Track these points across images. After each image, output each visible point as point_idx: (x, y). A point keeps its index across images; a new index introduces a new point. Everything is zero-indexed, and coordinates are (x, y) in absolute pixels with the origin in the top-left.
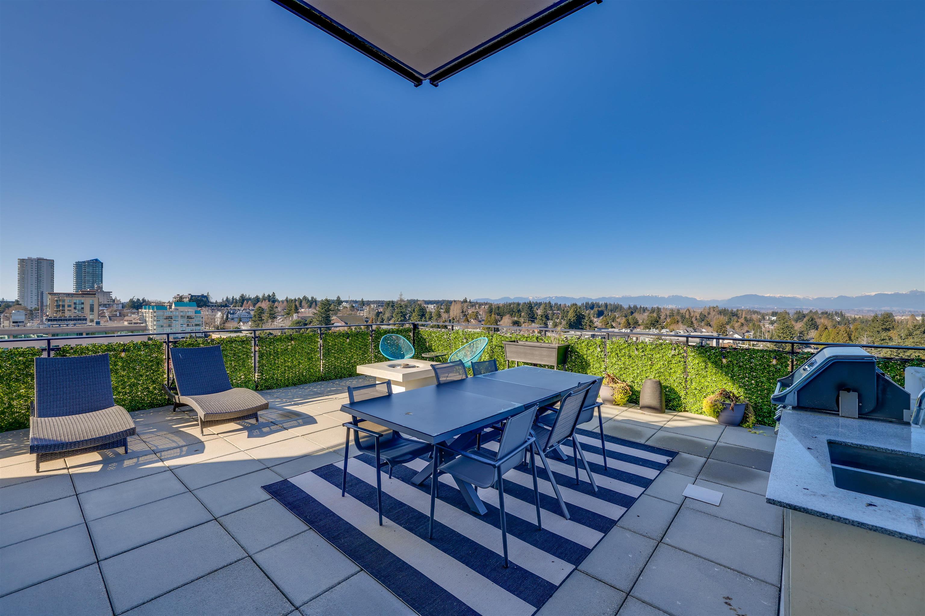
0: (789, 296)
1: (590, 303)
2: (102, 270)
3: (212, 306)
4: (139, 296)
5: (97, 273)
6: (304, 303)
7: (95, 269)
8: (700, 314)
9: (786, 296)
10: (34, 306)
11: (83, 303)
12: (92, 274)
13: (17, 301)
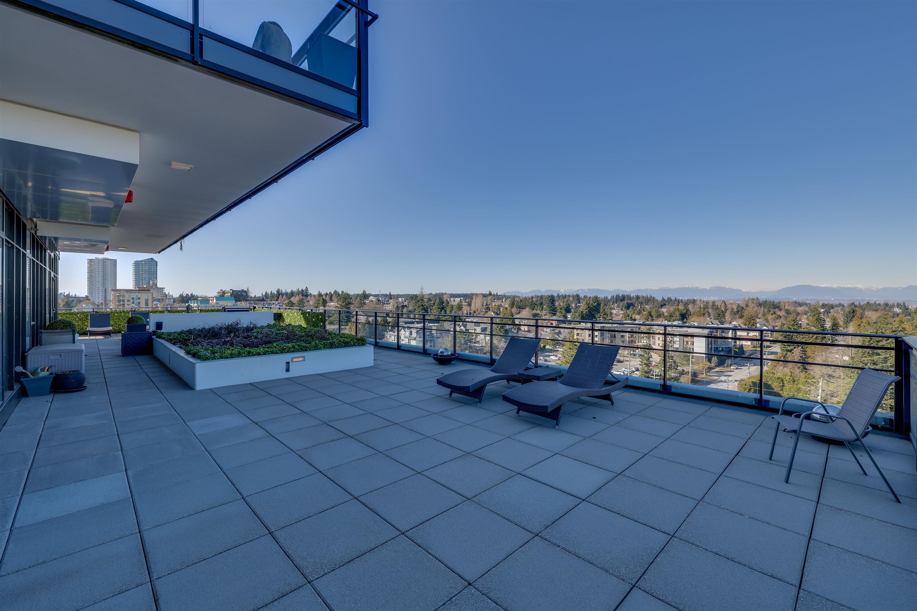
0: (849, 286)
1: (620, 295)
2: (156, 268)
3: (251, 300)
4: (188, 291)
5: (153, 270)
6: (334, 298)
7: (150, 267)
8: (738, 306)
9: (845, 286)
10: (100, 301)
11: (139, 298)
12: (148, 272)
13: (87, 297)
